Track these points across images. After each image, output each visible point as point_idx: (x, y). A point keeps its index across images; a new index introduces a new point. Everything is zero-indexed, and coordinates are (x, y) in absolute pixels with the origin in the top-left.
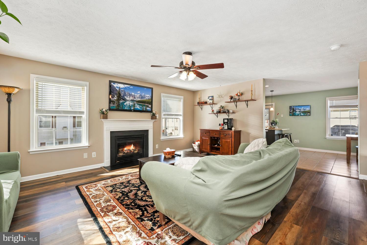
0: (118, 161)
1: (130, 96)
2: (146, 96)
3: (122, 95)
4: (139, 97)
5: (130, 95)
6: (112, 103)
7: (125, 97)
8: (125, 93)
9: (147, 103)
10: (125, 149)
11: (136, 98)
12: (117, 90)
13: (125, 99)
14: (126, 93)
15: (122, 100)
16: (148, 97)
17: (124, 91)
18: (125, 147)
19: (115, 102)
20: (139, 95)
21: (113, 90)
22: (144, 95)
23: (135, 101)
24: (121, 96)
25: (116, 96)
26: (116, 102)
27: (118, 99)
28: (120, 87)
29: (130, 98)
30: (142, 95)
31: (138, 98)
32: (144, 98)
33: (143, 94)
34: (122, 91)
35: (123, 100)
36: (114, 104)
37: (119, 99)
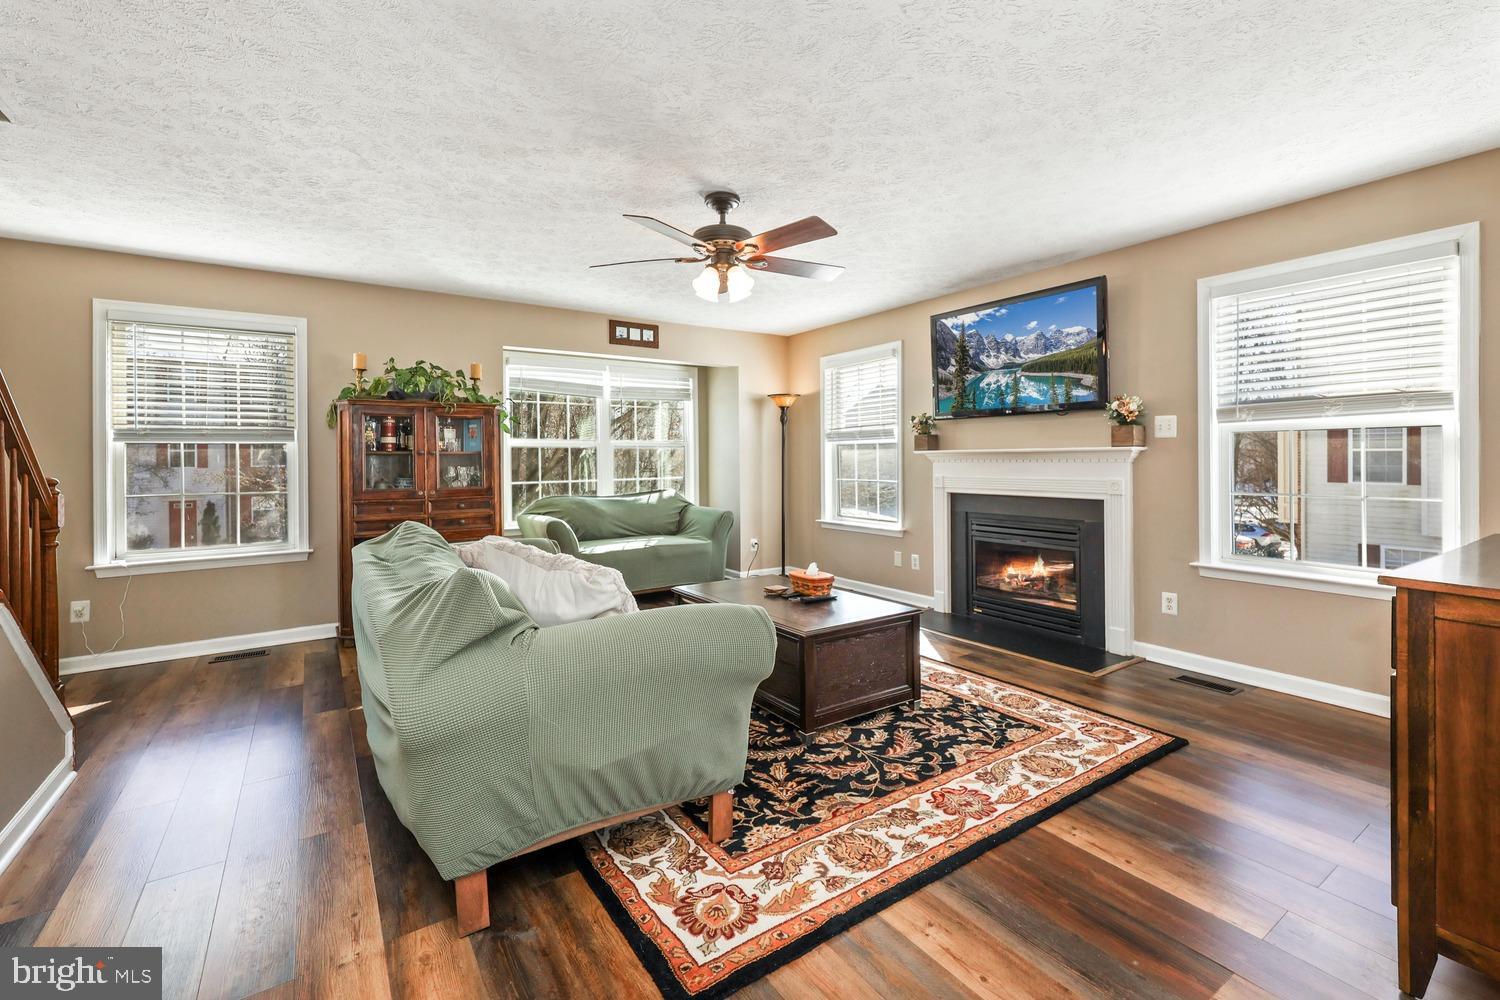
0: (978, 607)
1: (999, 352)
2: (1068, 334)
3: (971, 352)
4: (1036, 346)
5: (999, 346)
6: (944, 386)
7: (983, 358)
8: (980, 342)
9: (1072, 369)
10: (1011, 570)
11: (1022, 355)
12: (954, 336)
13: (983, 363)
14: (986, 342)
15: (971, 370)
16: (1078, 338)
17: (978, 334)
18: (1008, 564)
19: (951, 383)
20: (1033, 336)
21: (944, 339)
22: (1059, 331)
23: (1019, 365)
24: (969, 356)
25: (953, 361)
26: (954, 381)
27: (961, 369)
28: (963, 325)
29: (997, 358)
30: (1048, 335)
31: (1031, 351)
32: (1058, 343)
33: (1053, 327)
34: (971, 336)
35: (977, 369)
36: (949, 390)
37: (961, 372)
